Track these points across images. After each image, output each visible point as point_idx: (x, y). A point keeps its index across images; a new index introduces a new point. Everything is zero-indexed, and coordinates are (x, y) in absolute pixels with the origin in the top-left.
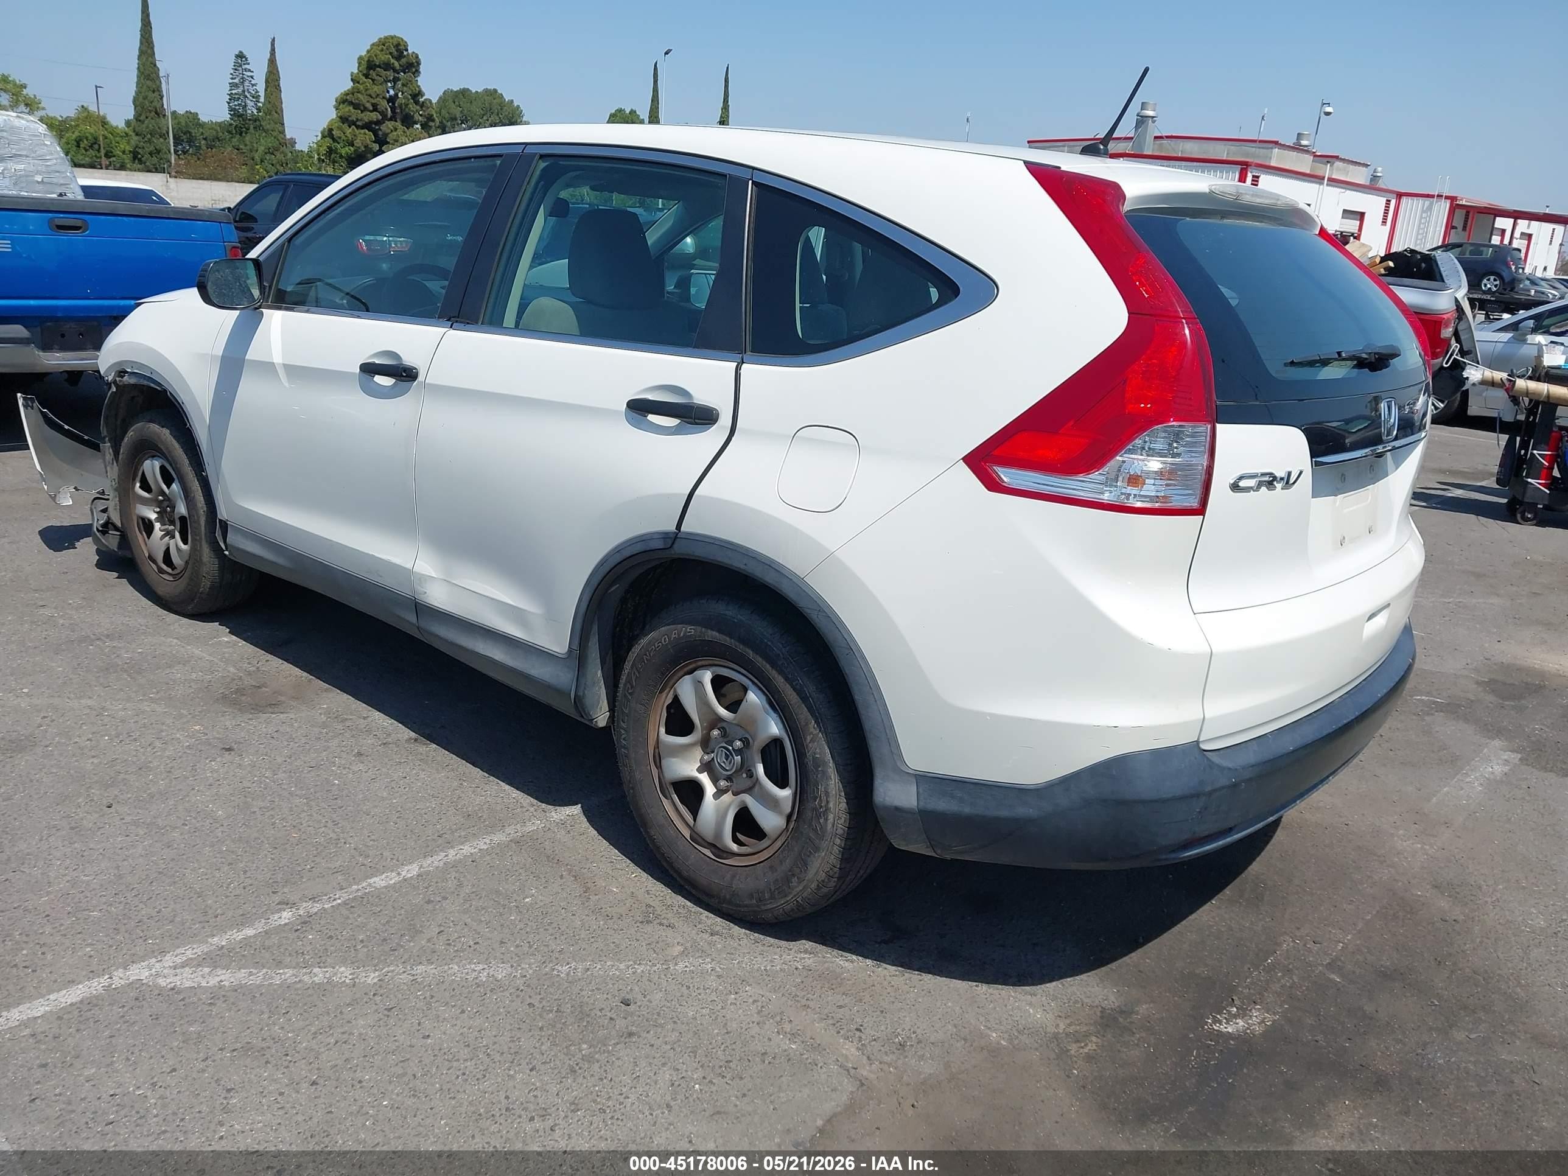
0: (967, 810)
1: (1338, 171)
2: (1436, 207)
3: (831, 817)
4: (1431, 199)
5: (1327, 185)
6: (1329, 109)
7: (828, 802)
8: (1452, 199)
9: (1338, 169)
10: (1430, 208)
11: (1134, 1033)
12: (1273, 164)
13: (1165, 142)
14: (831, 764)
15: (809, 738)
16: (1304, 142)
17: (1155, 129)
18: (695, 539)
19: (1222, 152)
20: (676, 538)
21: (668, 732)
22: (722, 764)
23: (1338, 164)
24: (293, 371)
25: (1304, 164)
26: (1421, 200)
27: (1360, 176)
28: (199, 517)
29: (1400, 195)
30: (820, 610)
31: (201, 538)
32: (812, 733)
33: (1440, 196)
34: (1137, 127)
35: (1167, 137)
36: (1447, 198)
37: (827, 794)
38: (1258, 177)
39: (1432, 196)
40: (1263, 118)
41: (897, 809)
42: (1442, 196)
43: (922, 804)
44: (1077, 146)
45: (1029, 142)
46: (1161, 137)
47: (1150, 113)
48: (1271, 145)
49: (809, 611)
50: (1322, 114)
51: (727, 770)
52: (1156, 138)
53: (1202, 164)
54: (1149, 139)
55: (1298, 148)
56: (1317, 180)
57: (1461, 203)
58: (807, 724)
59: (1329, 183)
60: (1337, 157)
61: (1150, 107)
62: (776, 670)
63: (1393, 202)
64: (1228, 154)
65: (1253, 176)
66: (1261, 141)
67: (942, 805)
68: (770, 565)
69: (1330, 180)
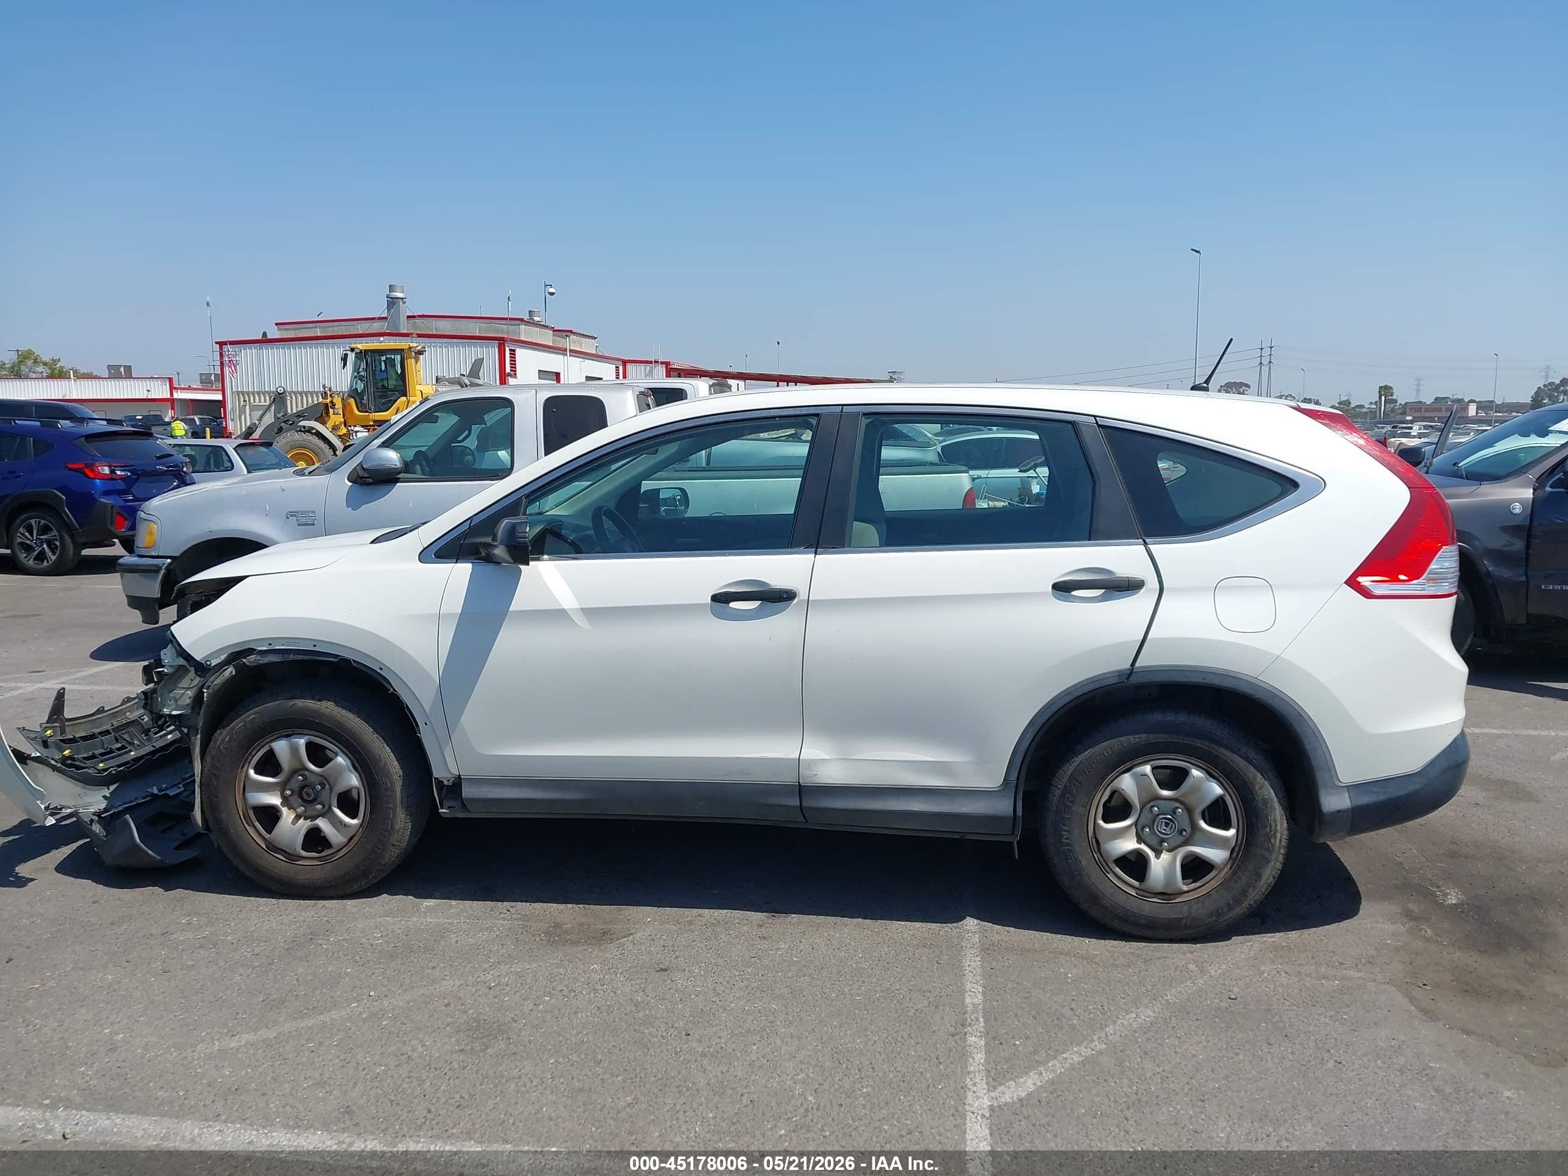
0: (1382, 798)
1: (572, 343)
2: (655, 371)
3: (1278, 835)
4: (651, 365)
5: (570, 356)
6: (552, 290)
7: (1276, 826)
8: (667, 364)
9: (574, 342)
10: (651, 372)
11: (1429, 918)
12: (523, 338)
13: (418, 321)
14: (1276, 799)
15: (1257, 787)
16: (537, 319)
17: (407, 309)
18: (1149, 671)
19: (475, 329)
20: (1131, 672)
21: (1106, 822)
22: (1164, 832)
23: (572, 337)
24: (592, 613)
25: (547, 338)
26: (642, 366)
27: (588, 346)
28: (392, 784)
29: (625, 363)
30: (1275, 695)
31: (395, 805)
32: (1259, 783)
33: (656, 362)
34: (389, 308)
35: (419, 316)
36: (662, 363)
37: (1275, 821)
38: (514, 351)
39: (651, 362)
40: (509, 299)
41: (1338, 811)
42: (658, 362)
43: (1354, 803)
44: (330, 327)
45: (276, 324)
46: (414, 317)
47: (400, 295)
48: (517, 322)
49: (1265, 699)
50: (547, 294)
51: (1168, 834)
52: (408, 317)
53: (461, 341)
54: (403, 319)
55: (531, 323)
56: (561, 352)
57: (673, 367)
58: (1255, 778)
59: (572, 354)
60: (571, 332)
61: (398, 289)
62: (1223, 747)
63: (621, 368)
64: (479, 330)
65: (511, 350)
66: (511, 319)
67: (1366, 799)
68: (1227, 675)
69: (571, 351)
